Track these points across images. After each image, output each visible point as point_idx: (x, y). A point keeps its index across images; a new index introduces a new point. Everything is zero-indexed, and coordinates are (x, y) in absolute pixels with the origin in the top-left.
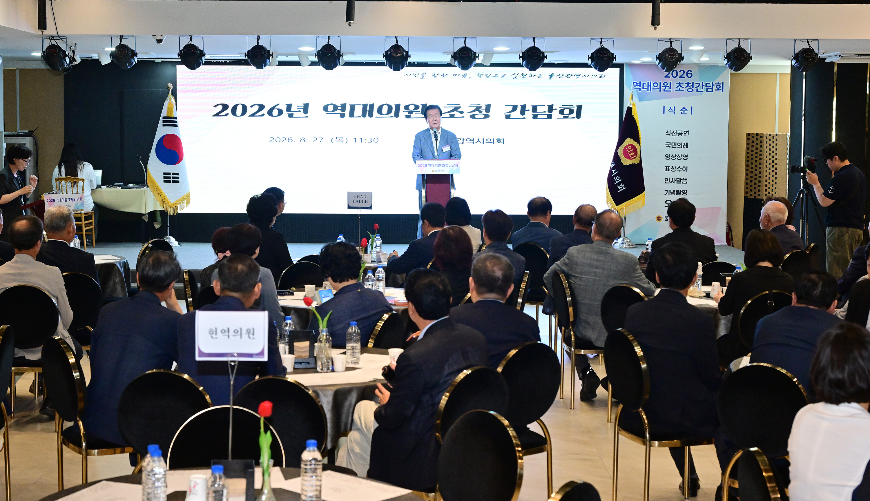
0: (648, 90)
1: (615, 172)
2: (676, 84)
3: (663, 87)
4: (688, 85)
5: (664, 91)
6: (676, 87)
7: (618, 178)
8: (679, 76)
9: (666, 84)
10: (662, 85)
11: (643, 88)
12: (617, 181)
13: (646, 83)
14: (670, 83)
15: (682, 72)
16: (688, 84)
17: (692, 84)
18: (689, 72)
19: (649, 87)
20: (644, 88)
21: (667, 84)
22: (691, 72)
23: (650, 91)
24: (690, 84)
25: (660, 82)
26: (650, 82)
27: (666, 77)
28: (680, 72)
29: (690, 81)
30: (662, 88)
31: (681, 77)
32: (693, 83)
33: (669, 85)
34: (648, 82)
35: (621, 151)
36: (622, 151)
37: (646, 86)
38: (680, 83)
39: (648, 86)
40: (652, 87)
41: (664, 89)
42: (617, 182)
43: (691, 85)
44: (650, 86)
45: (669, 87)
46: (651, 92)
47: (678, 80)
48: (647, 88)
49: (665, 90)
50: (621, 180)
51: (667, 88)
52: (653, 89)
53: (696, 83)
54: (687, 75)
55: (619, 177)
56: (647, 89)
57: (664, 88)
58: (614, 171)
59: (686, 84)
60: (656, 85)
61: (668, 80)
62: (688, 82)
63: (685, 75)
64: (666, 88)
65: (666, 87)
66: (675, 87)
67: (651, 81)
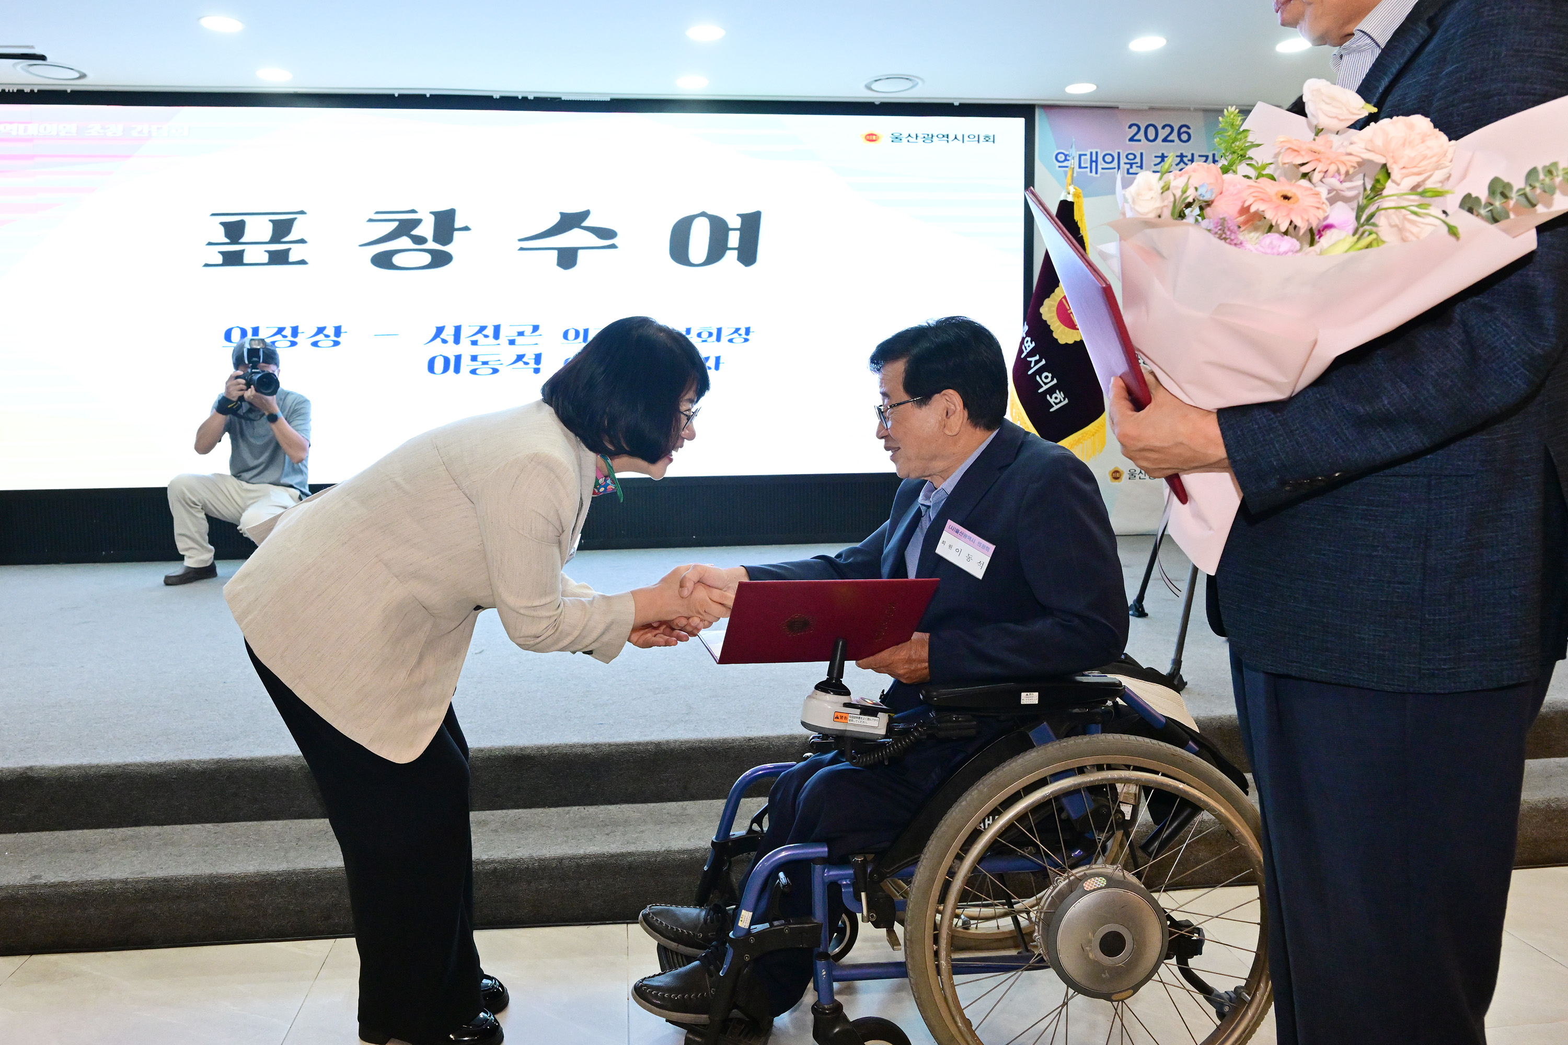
0: (1091, 172)
1: (1037, 362)
2: (1156, 157)
3: (1125, 163)
4: (1182, 161)
5: (1128, 173)
6: (1155, 165)
7: (1046, 377)
8: (1161, 137)
9: (1131, 157)
10: (1123, 160)
11: (1080, 167)
12: (1046, 384)
13: (1086, 155)
14: (1142, 154)
15: (1168, 130)
16: (1182, 156)
17: (1190, 157)
18: (1184, 129)
19: (1094, 164)
20: (1083, 165)
21: (1135, 157)
22: (1188, 127)
23: (1096, 173)
24: (1186, 156)
25: (1119, 154)
26: (1097, 153)
27: (1131, 139)
28: (1163, 128)
29: (1187, 149)
30: (1123, 168)
31: (1165, 140)
32: (1193, 155)
33: (1138, 160)
34: (1091, 153)
35: (1050, 311)
36: (1055, 309)
37: (1086, 162)
38: (1163, 154)
39: (1092, 161)
40: (1101, 164)
41: (1128, 170)
42: (1045, 387)
43: (1189, 160)
44: (1096, 162)
45: (1139, 165)
46: (1098, 175)
47: (1159, 147)
48: (1088, 165)
49: (1131, 171)
50: (1055, 381)
51: (1134, 166)
52: (1103, 169)
53: (1200, 156)
54: (1179, 135)
55: (1050, 375)
56: (1088, 170)
57: (1128, 166)
58: (1033, 359)
59: (1177, 156)
60: (1108, 159)
61: (1137, 149)
62: (1182, 154)
63: (1174, 136)
64: (1131, 167)
65: (1131, 164)
66: (1152, 164)
67: (1099, 150)
